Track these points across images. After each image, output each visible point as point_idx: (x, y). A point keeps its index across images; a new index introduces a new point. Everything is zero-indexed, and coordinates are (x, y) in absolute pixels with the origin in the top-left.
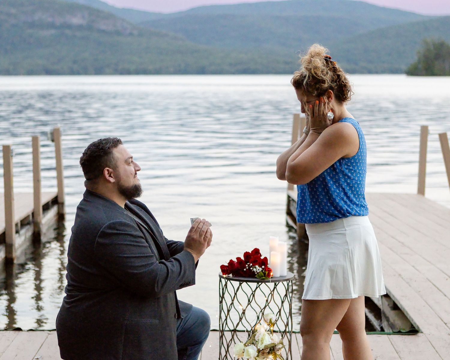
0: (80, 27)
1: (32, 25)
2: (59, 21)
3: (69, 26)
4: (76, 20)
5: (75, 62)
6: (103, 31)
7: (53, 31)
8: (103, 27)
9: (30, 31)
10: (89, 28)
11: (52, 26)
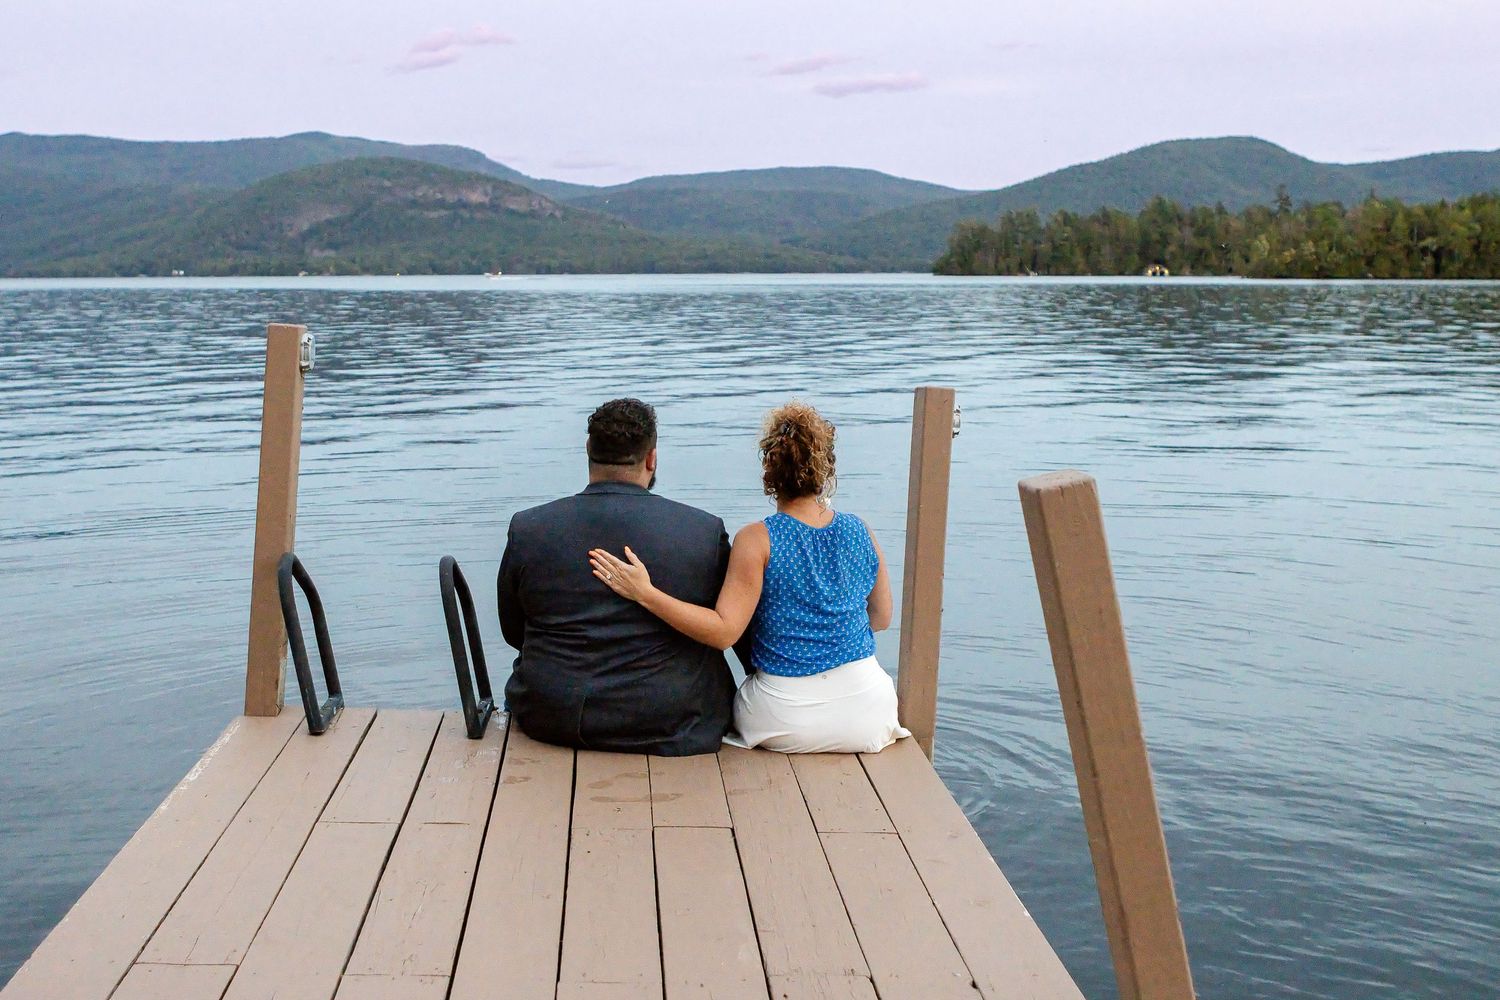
0: (481, 206)
1: (414, 203)
2: (451, 198)
3: (465, 205)
4: (475, 197)
5: (474, 256)
6: (513, 212)
7: (443, 212)
8: (513, 207)
9: (411, 212)
10: (494, 207)
11: (441, 204)
